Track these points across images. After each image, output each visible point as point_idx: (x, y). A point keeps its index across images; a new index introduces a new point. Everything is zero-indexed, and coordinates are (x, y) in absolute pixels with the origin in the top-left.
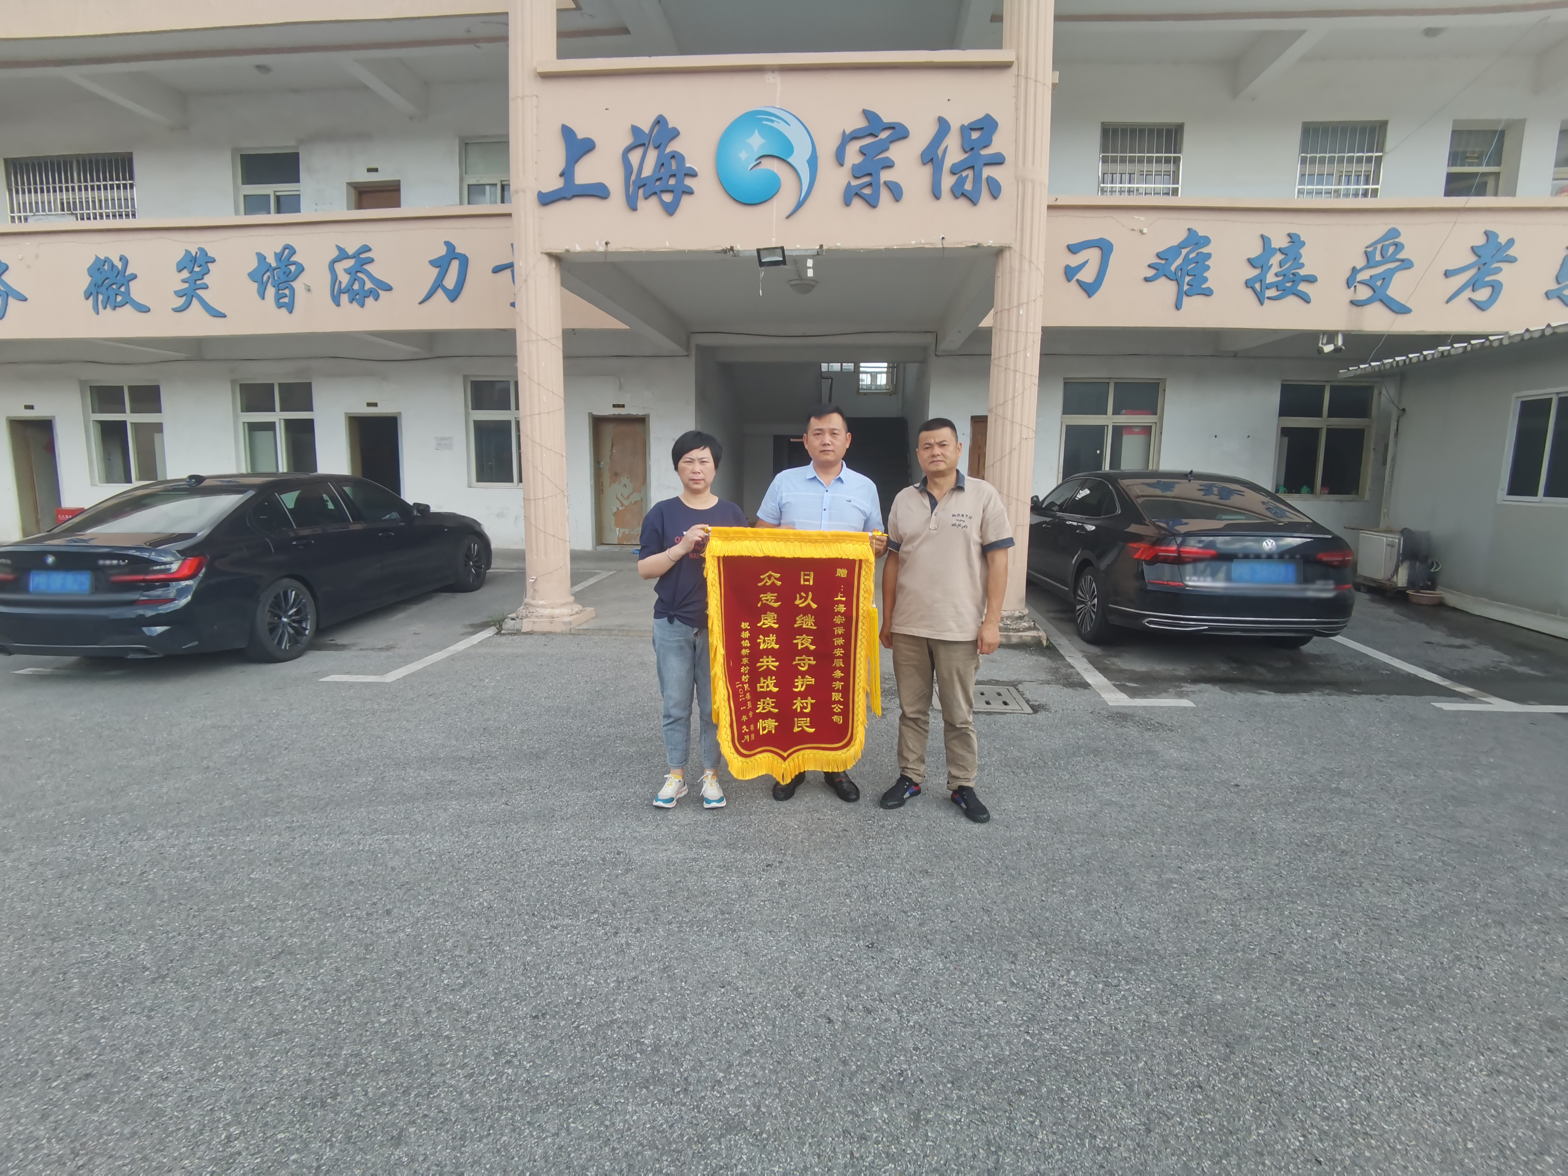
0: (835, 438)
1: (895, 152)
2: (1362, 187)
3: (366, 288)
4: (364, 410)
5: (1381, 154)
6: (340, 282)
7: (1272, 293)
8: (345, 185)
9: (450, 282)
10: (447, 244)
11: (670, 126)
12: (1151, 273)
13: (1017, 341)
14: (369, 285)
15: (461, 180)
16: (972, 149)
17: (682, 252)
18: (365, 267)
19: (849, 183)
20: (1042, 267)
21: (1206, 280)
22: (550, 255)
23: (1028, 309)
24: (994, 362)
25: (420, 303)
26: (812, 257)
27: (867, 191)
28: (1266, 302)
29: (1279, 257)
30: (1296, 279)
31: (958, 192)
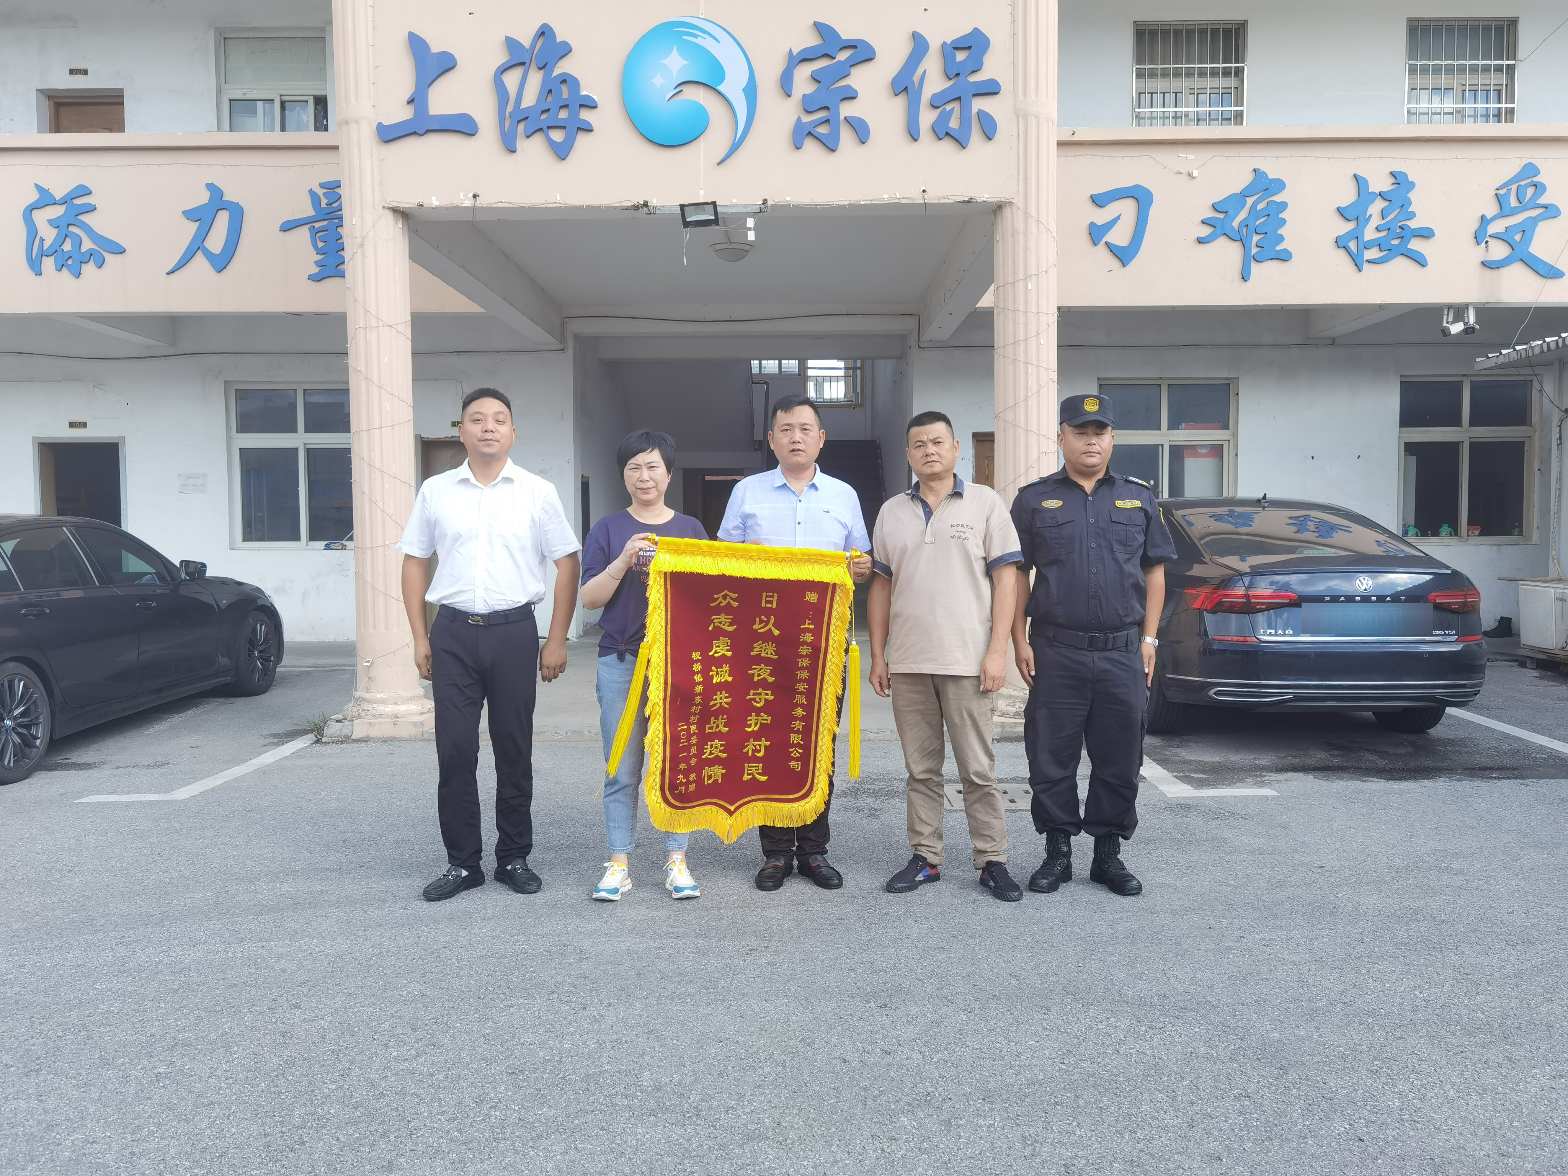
0: (806, 434)
1: (859, 78)
2: (1493, 106)
3: (84, 249)
4: (64, 434)
5: (1513, 62)
6: (42, 240)
7: (1372, 254)
8: (34, 93)
9: (216, 241)
10: (211, 187)
11: (559, 40)
12: (1206, 231)
13: (1026, 325)
14: (87, 245)
15: (219, 91)
16: (958, 75)
17: (579, 208)
18: (83, 218)
19: (799, 119)
20: (1053, 227)
21: (1281, 239)
22: (395, 211)
23: (1038, 283)
24: (998, 352)
25: (168, 274)
26: (753, 215)
27: (822, 130)
28: (1366, 266)
29: (1379, 205)
30: (1405, 234)
31: (941, 133)
